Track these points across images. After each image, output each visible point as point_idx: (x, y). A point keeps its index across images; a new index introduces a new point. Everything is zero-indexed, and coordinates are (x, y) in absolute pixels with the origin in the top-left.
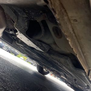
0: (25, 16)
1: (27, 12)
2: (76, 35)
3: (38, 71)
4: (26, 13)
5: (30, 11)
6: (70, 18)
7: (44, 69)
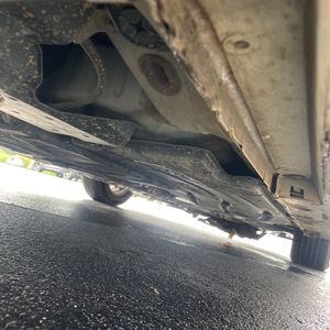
0: (25, 32)
1: (31, 15)
2: (242, 86)
3: (91, 199)
4: (25, 20)
5: (44, 12)
6: (221, 38)
7: (112, 187)
